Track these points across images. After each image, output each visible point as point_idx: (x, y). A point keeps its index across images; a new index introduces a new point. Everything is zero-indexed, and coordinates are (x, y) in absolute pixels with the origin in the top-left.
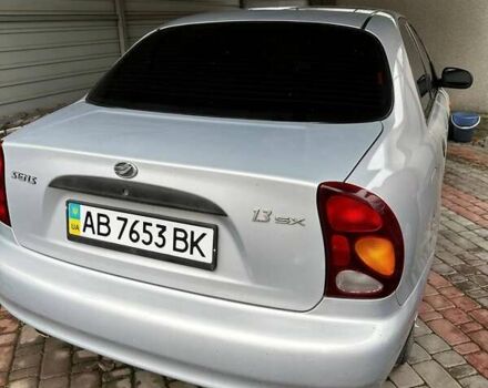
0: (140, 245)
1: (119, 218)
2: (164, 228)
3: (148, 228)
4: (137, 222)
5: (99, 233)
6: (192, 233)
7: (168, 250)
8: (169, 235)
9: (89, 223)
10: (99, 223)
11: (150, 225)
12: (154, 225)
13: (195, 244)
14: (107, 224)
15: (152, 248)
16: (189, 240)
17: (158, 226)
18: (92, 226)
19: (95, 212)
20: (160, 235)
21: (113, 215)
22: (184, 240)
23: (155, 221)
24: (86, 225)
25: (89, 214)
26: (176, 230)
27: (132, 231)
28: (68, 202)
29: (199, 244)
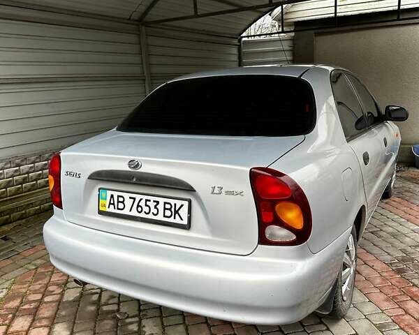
0: (143, 215)
1: (130, 198)
2: (158, 202)
3: (148, 203)
4: (141, 199)
5: (118, 209)
6: (175, 205)
7: (160, 217)
8: (161, 207)
9: (112, 202)
10: (118, 202)
11: (150, 201)
12: (152, 201)
13: (176, 212)
14: (123, 202)
15: (150, 216)
16: (173, 210)
17: (154, 201)
18: (113, 204)
19: (116, 194)
20: (155, 207)
21: (127, 196)
22: (170, 209)
23: (152, 198)
24: (110, 204)
25: (112, 196)
26: (165, 203)
27: (138, 206)
28: (99, 189)
29: (179, 212)
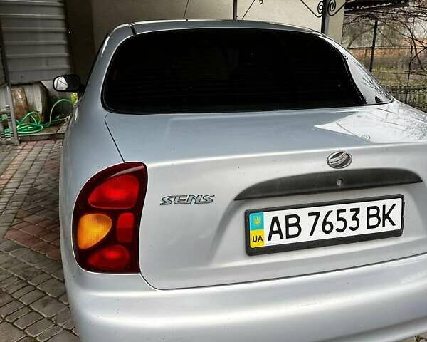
0: (335, 234)
1: (310, 214)
2: (357, 210)
3: (341, 215)
4: (330, 212)
5: (288, 236)
6: (384, 207)
7: (363, 230)
8: (362, 216)
9: (275, 228)
10: (288, 225)
11: (344, 211)
12: (348, 211)
13: (386, 216)
14: (297, 224)
16: (381, 215)
17: (352, 210)
18: (279, 231)
19: (281, 215)
20: (354, 218)
21: (303, 213)
22: (377, 216)
23: (348, 207)
24: (272, 232)
25: (275, 220)
26: (369, 209)
27: (325, 223)
28: (247, 214)
29: (390, 215)
